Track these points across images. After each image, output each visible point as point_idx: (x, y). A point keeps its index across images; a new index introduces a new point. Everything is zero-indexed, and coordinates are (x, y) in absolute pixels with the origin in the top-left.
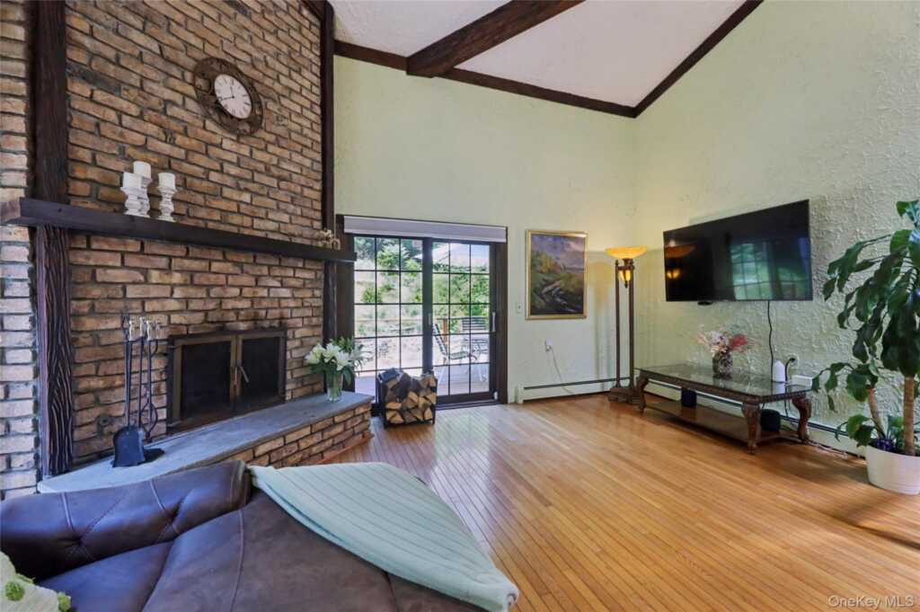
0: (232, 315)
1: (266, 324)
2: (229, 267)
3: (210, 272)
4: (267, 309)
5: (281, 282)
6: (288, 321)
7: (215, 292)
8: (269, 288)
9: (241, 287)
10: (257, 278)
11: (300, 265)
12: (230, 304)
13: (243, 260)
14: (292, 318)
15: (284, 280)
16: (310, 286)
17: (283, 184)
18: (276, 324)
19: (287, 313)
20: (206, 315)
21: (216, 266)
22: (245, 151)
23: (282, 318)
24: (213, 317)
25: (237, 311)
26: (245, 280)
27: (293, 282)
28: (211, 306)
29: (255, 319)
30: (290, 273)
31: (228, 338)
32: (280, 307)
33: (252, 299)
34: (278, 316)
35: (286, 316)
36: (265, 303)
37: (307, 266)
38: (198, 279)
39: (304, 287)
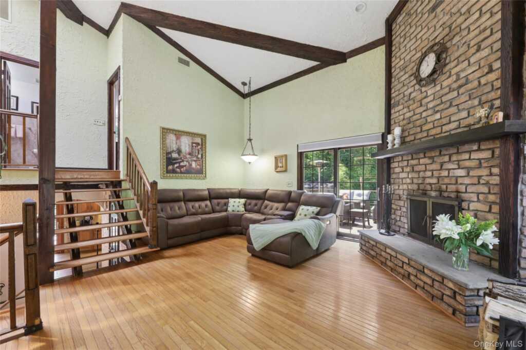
0: (428, 187)
1: (446, 194)
2: (426, 161)
3: (419, 164)
4: (447, 184)
5: (458, 164)
6: (463, 195)
7: (422, 174)
8: (449, 170)
9: (432, 171)
10: (442, 165)
11: (475, 147)
12: (428, 181)
13: (433, 155)
14: (466, 192)
15: (461, 163)
16: (486, 165)
17: (462, 90)
18: (453, 195)
19: (462, 188)
20: (419, 187)
21: (422, 161)
23: (458, 192)
24: (422, 187)
25: (430, 184)
26: (434, 167)
27: (468, 164)
28: (420, 182)
29: (440, 191)
30: (466, 156)
31: (425, 199)
32: (456, 183)
33: (438, 178)
34: (454, 190)
35: (460, 190)
36: (446, 181)
37: (482, 147)
38: (416, 168)
39: (480, 166)
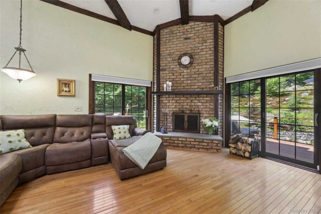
0: (185, 109)
1: (194, 112)
2: (184, 99)
3: (180, 100)
4: (194, 108)
5: (199, 101)
6: (201, 112)
7: (181, 104)
8: (195, 103)
9: (187, 103)
10: (192, 101)
11: (205, 96)
12: (185, 107)
13: (188, 96)
14: (202, 111)
15: (200, 101)
16: (209, 102)
17: (200, 75)
18: (197, 112)
19: (201, 109)
20: (180, 109)
21: (181, 98)
22: (189, 71)
23: (199, 111)
24: (181, 109)
25: (186, 108)
26: (188, 101)
27: (202, 101)
28: (180, 107)
29: (191, 111)
30: (202, 98)
31: (184, 114)
32: (198, 108)
33: (190, 106)
34: (197, 110)
35: (200, 110)
36: (194, 107)
37: (208, 96)
38: (178, 101)
39: (207, 102)
